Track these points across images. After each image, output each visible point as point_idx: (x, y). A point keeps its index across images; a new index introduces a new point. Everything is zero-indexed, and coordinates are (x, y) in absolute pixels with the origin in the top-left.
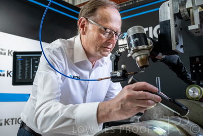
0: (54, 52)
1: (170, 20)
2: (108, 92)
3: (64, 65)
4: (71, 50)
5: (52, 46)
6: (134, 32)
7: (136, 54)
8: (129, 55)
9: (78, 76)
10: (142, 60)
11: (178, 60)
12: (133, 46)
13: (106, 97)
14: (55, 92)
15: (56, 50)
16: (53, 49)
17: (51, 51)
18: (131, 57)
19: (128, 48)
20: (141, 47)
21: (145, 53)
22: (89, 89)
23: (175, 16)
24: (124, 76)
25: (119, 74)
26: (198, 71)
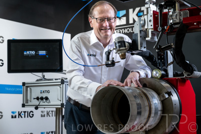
1: (138, 33)
6: (119, 40)
7: (119, 52)
10: (122, 55)
12: (118, 47)
20: (122, 48)
21: (124, 51)
23: (141, 31)
24: (113, 64)
25: (110, 63)
26: (161, 61)
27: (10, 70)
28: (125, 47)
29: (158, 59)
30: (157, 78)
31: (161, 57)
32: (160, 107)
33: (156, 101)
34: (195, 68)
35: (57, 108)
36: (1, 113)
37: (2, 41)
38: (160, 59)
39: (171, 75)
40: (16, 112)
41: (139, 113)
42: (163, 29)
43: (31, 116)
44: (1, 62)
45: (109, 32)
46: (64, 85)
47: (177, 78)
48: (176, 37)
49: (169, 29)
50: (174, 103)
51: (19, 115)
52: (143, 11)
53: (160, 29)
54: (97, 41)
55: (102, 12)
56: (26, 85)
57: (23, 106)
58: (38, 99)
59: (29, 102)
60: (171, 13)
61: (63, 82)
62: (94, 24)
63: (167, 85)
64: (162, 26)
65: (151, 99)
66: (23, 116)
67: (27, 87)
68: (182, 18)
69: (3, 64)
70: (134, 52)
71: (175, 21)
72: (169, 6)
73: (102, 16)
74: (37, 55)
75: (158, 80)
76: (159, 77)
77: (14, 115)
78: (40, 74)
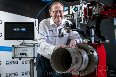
12: (65, 27)
20: (67, 27)
23: (77, 18)
24: (63, 35)
25: (61, 35)
26: (88, 34)
27: (6, 39)
28: (69, 26)
29: (87, 33)
30: (86, 43)
31: (88, 32)
32: (87, 59)
33: (85, 56)
34: (106, 38)
35: (31, 59)
36: (1, 62)
37: (1, 23)
38: (88, 33)
39: (93, 42)
40: (8, 61)
41: (77, 62)
42: (90, 17)
43: (17, 63)
44: (1, 34)
45: (60, 19)
46: (35, 47)
47: (97, 43)
48: (97, 21)
49: (93, 17)
50: (95, 57)
51: (10, 63)
52: (77, 8)
53: (88, 17)
54: (54, 23)
55: (56, 8)
56: (14, 47)
57: (13, 58)
58: (21, 54)
59: (16, 56)
60: (94, 9)
61: (34, 45)
62: (52, 14)
63: (91, 47)
64: (89, 16)
65: (83, 55)
66: (12, 63)
67: (15, 48)
68: (100, 12)
69: (2, 35)
70: (73, 29)
71: (96, 13)
72: (93, 5)
73: (56, 10)
74: (20, 31)
75: (87, 45)
76: (87, 43)
77: (7, 63)
78: (22, 41)
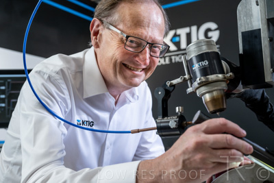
0: (49, 78)
1: (260, 29)
2: (139, 147)
3: (69, 101)
4: (79, 75)
5: (46, 67)
6: (200, 50)
7: (203, 90)
8: (190, 90)
9: (91, 120)
10: (214, 100)
11: (263, 94)
12: (198, 74)
13: (135, 155)
14: (57, 150)
15: (53, 74)
16: (49, 72)
17: (46, 77)
18: (194, 93)
19: (187, 76)
20: (212, 77)
21: (219, 88)
22: (108, 143)
24: (182, 128)
28: (222, 71)
52: (179, 36)
